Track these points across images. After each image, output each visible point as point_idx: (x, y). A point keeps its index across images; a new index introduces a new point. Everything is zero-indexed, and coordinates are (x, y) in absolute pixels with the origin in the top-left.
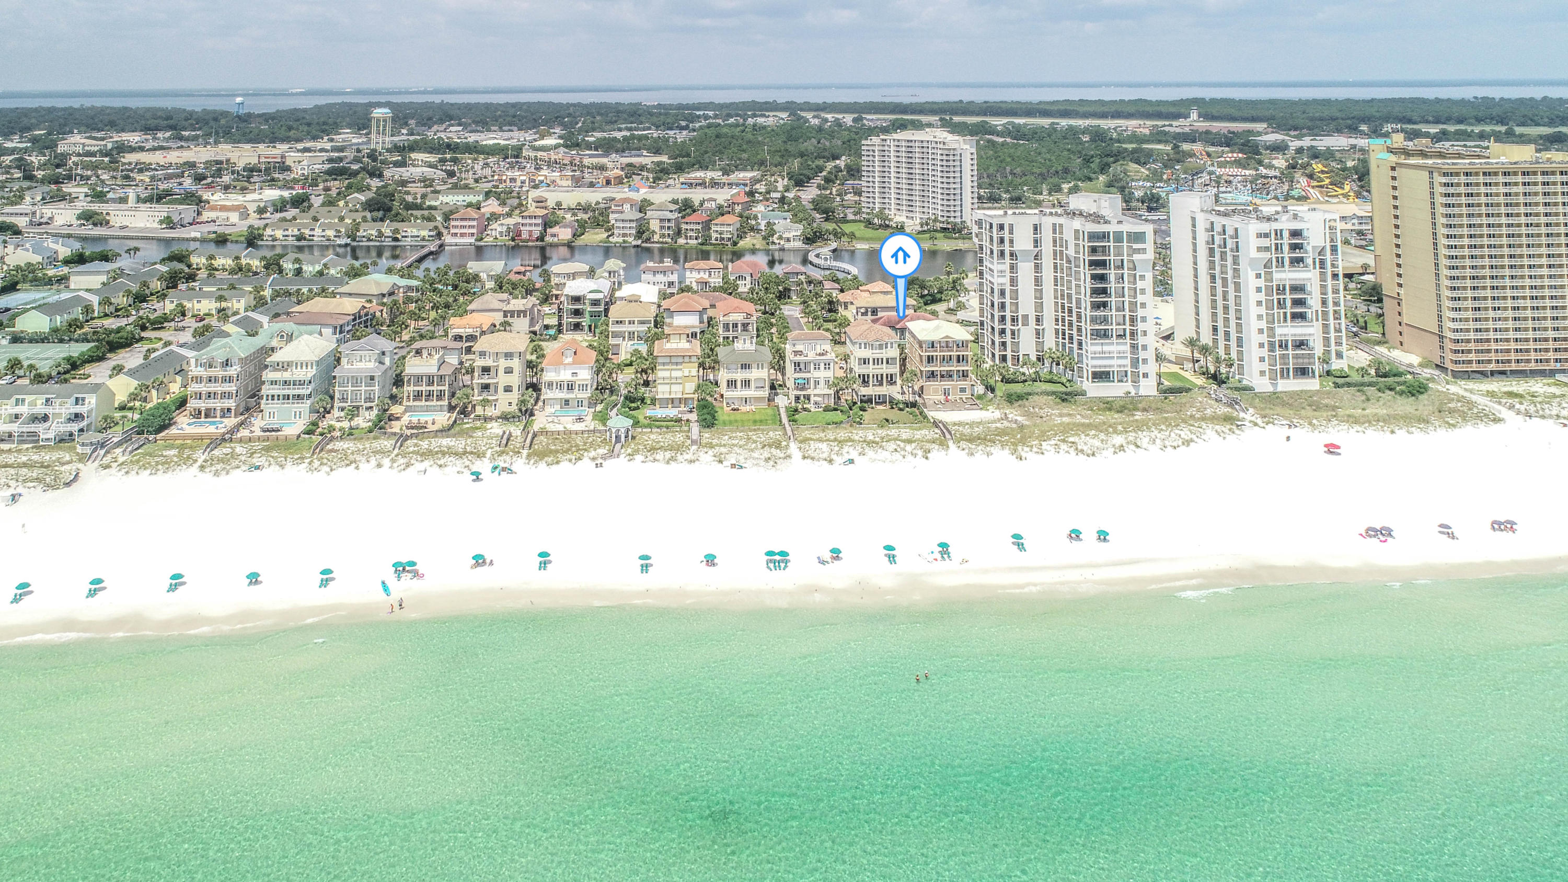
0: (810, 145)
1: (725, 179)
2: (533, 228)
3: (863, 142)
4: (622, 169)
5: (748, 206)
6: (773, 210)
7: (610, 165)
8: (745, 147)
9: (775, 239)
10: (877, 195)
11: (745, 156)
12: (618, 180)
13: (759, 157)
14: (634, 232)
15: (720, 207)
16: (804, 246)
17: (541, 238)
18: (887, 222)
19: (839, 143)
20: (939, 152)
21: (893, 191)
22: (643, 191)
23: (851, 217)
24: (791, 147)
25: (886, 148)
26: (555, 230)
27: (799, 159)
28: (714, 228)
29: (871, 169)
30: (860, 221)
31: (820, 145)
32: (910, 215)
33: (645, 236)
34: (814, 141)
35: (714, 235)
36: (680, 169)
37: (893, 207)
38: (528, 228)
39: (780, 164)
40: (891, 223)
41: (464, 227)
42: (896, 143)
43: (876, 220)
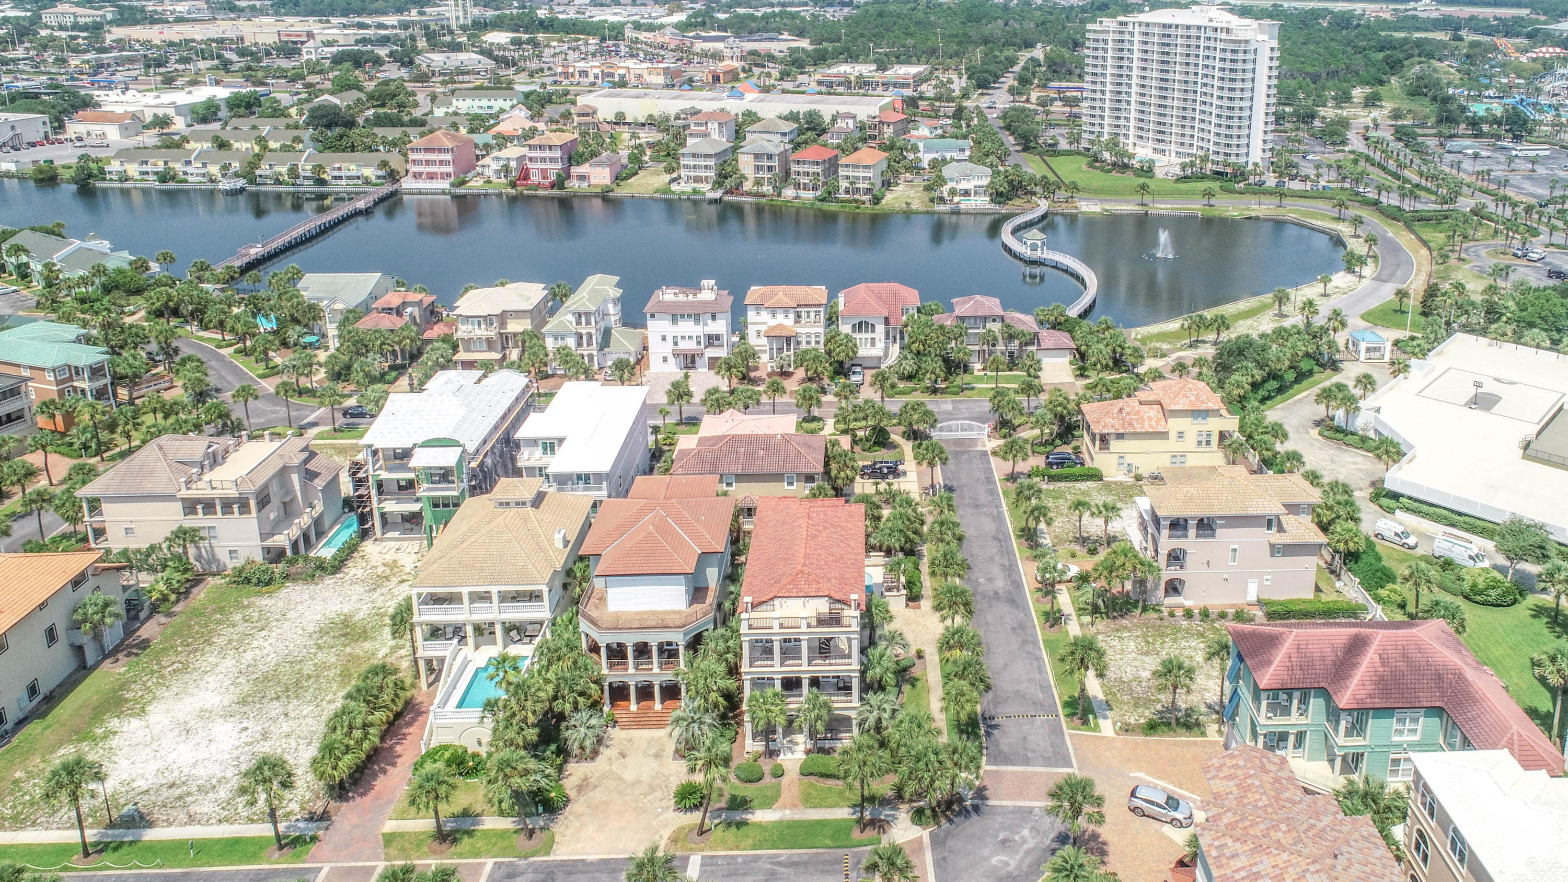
0: (995, 28)
1: (877, 76)
2: (548, 166)
3: (1089, 27)
4: (742, 58)
5: (905, 127)
6: (943, 137)
7: (727, 53)
8: (912, 29)
9: (945, 190)
10: (1107, 113)
11: (910, 41)
12: (730, 76)
13: (929, 43)
14: (712, 174)
15: (862, 127)
16: (992, 206)
17: (559, 184)
18: (1126, 160)
19: (1032, 25)
20: (1220, 46)
21: (1133, 106)
22: (750, 96)
23: (1064, 145)
24: (972, 31)
25: (1127, 37)
26: (583, 169)
27: (982, 47)
28: (842, 172)
29: (1099, 70)
30: (1078, 153)
31: (1007, 28)
32: (1160, 146)
33: (728, 183)
34: (1000, 22)
35: (844, 184)
36: (820, 58)
37: (1132, 132)
38: (540, 165)
39: (957, 54)
40: (1133, 162)
41: (434, 163)
42: (1144, 29)
43: (1106, 155)
